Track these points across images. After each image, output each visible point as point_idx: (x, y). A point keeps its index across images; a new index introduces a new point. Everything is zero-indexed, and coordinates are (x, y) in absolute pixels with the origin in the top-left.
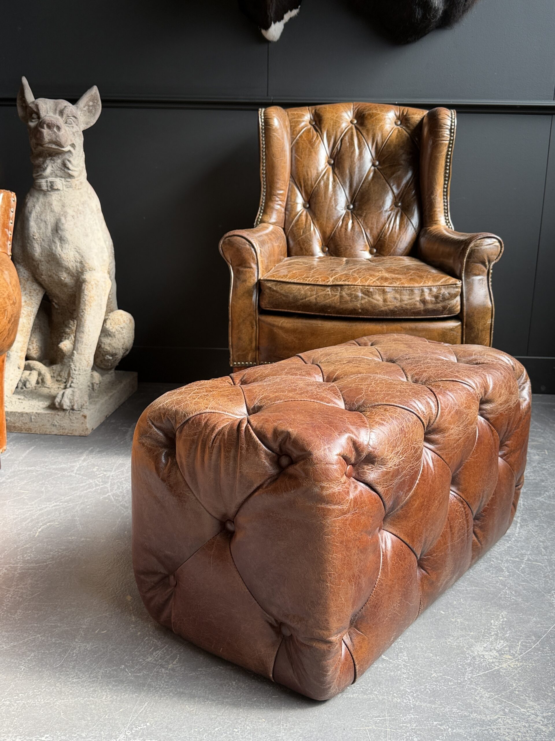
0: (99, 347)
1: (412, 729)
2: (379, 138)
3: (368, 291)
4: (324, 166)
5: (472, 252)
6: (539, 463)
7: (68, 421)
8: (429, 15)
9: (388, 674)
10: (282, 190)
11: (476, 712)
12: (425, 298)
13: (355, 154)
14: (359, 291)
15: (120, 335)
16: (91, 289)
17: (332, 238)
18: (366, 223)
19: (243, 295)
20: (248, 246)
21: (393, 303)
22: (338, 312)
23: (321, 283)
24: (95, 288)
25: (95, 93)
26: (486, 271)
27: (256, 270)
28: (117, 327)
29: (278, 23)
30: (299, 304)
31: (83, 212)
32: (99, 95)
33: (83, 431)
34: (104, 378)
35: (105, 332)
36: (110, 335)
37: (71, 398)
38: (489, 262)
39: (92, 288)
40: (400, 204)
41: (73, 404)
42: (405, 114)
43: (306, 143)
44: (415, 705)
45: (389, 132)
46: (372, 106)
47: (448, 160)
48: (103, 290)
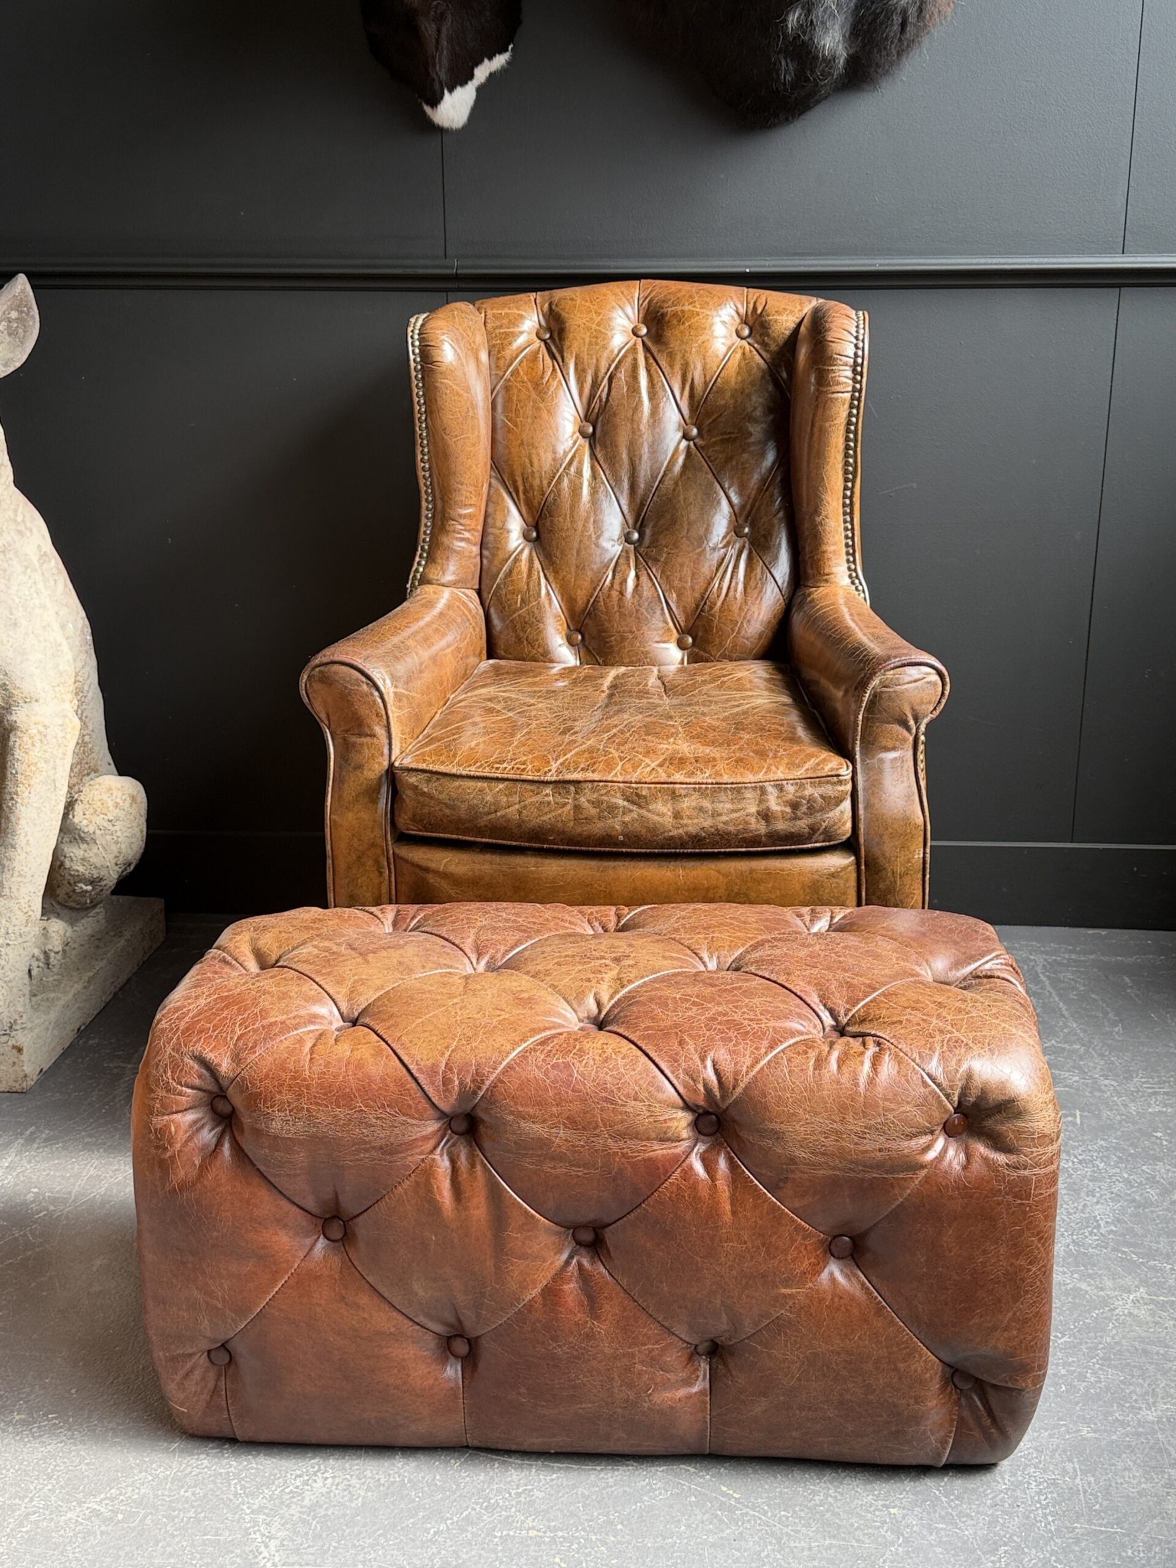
0: (59, 866)
2: (697, 375)
3: (637, 795)
4: (571, 442)
5: (876, 698)
8: (813, 72)
10: (471, 505)
12: (768, 809)
13: (642, 412)
14: (618, 795)
16: (29, 746)
17: (589, 613)
18: (668, 577)
19: (356, 799)
20: (365, 687)
21: (696, 821)
22: (570, 841)
23: (530, 778)
24: (38, 745)
25: (23, 291)
26: (911, 739)
27: (386, 741)
28: (99, 820)
29: (459, 91)
30: (483, 824)
32: (31, 294)
33: (16, 1081)
35: (68, 832)
36: (82, 839)
38: (916, 719)
39: (33, 745)
40: (747, 530)
42: (759, 311)
43: (529, 390)
45: (721, 357)
46: (683, 293)
47: (852, 436)
48: (59, 745)
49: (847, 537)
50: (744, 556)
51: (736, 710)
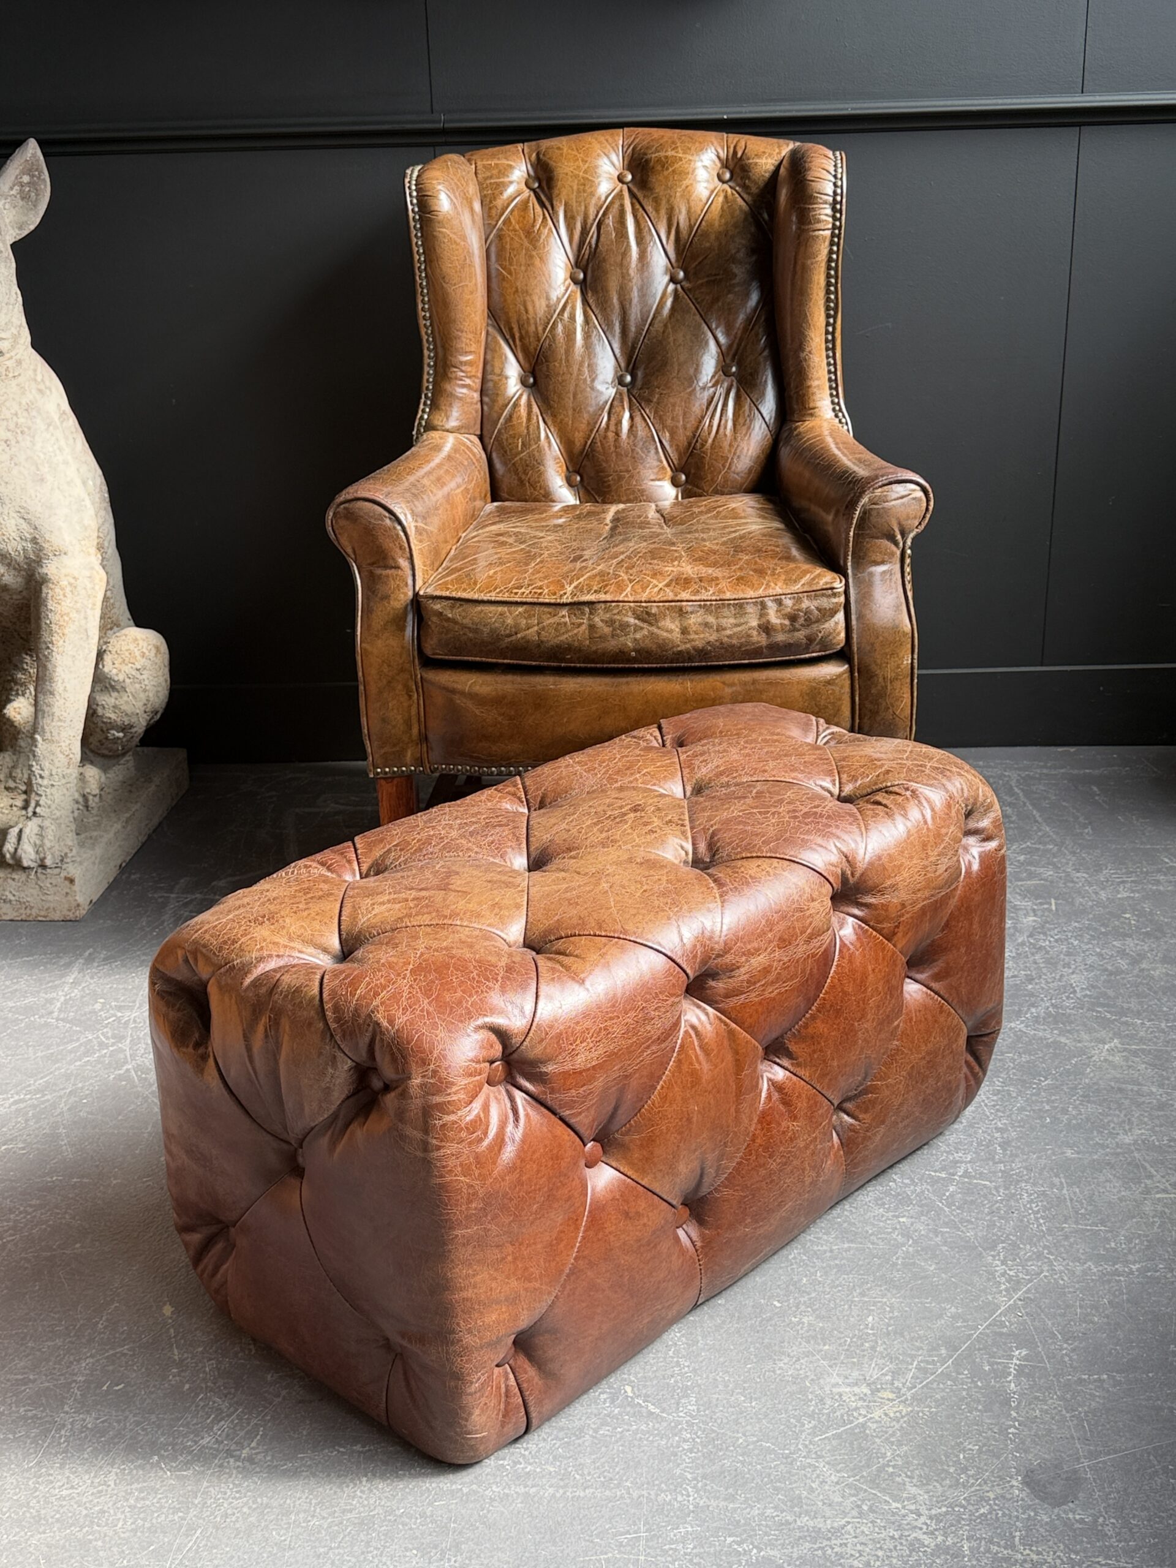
0: (92, 714)
1: (686, 1554)
2: (682, 218)
3: (648, 613)
4: (563, 289)
5: (866, 514)
6: (1031, 935)
7: (35, 892)
9: (656, 1444)
10: (471, 352)
11: (807, 1513)
12: (768, 622)
13: (631, 256)
14: (630, 614)
15: (137, 686)
16: (61, 597)
17: (587, 455)
18: (661, 418)
19: (385, 628)
20: (388, 522)
21: (702, 636)
22: (587, 659)
23: (547, 601)
24: (69, 595)
25: (34, 155)
26: (898, 553)
27: (410, 572)
28: (127, 669)
30: (504, 646)
31: (29, 428)
32: (42, 158)
33: (69, 910)
34: (111, 775)
35: (101, 681)
36: (113, 688)
37: (38, 842)
38: (903, 534)
39: (65, 596)
40: (734, 369)
41: (42, 855)
42: (739, 155)
43: (520, 237)
44: (696, 1506)
45: (704, 200)
46: (665, 139)
47: (832, 272)
48: (89, 596)
49: (829, 372)
50: (732, 395)
51: (733, 535)
